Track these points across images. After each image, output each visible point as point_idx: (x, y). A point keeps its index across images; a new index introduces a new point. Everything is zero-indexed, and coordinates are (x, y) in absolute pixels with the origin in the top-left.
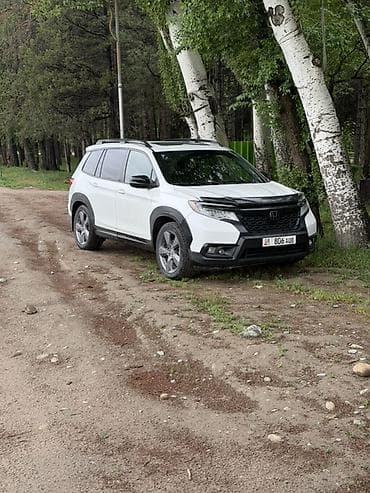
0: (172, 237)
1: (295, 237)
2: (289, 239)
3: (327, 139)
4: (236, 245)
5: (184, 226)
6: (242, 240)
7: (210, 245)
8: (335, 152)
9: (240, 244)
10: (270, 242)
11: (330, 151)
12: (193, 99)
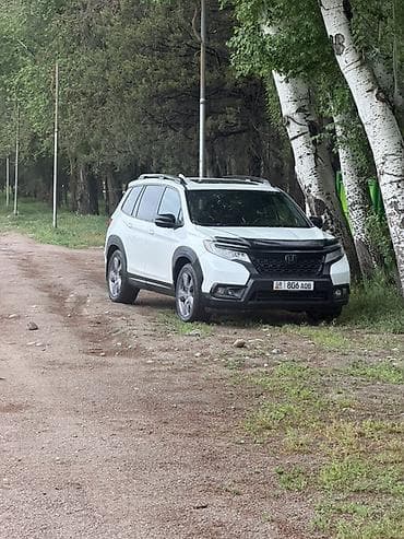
0: (189, 278)
1: (312, 283)
2: (306, 285)
3: (391, 182)
4: (246, 286)
5: (197, 265)
6: (252, 281)
7: (219, 285)
8: (399, 198)
9: (249, 285)
10: (282, 285)
11: (394, 197)
12: (289, 123)
